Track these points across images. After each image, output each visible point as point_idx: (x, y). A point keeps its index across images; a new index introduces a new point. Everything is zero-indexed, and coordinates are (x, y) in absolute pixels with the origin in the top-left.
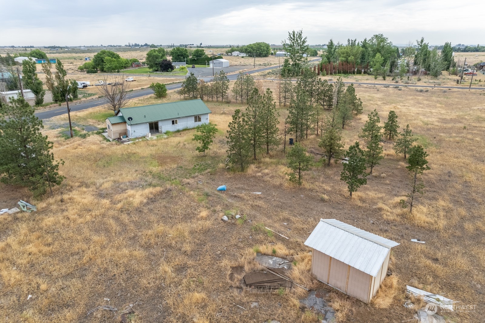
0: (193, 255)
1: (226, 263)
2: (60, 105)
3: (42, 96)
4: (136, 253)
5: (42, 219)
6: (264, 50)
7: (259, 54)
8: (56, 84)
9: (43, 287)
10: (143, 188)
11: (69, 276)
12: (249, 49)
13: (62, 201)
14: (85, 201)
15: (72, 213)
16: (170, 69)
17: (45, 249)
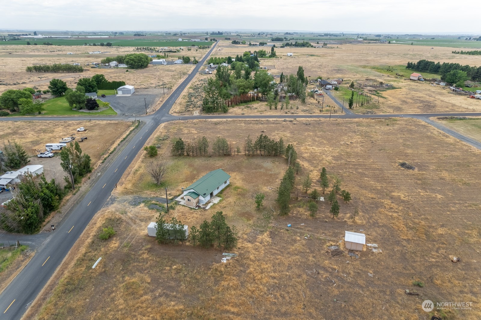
0: (312, 253)
1: (323, 252)
7: (140, 65)
10: (261, 234)
12: (130, 62)
16: (96, 107)
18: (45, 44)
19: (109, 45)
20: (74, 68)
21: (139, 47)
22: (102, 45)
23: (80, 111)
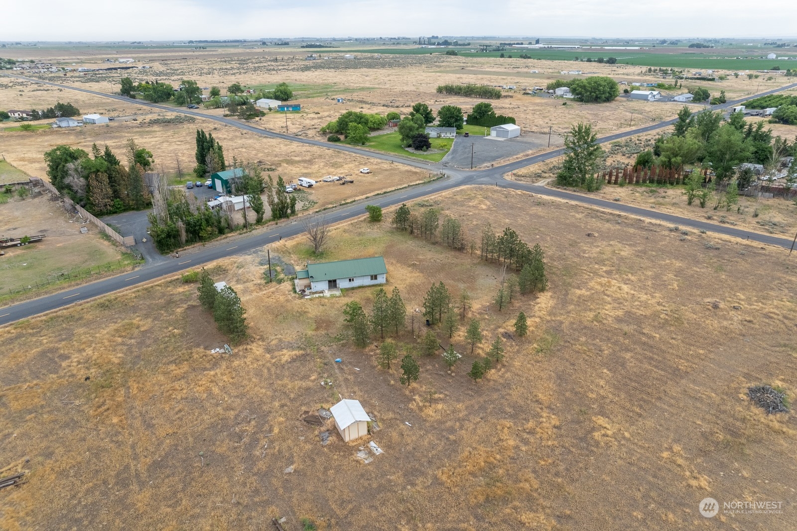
0: (291, 400)
1: (304, 408)
2: (277, 224)
3: (262, 214)
4: (268, 393)
5: (233, 361)
6: (604, 92)
7: (594, 97)
8: (276, 200)
9: (226, 399)
10: (293, 350)
11: (237, 397)
13: (246, 349)
14: (258, 353)
15: (248, 360)
16: (425, 147)
17: (231, 380)
18: (522, 57)
19: (612, 61)
20: (490, 92)
21: (653, 68)
22: (600, 61)
23: (407, 149)
